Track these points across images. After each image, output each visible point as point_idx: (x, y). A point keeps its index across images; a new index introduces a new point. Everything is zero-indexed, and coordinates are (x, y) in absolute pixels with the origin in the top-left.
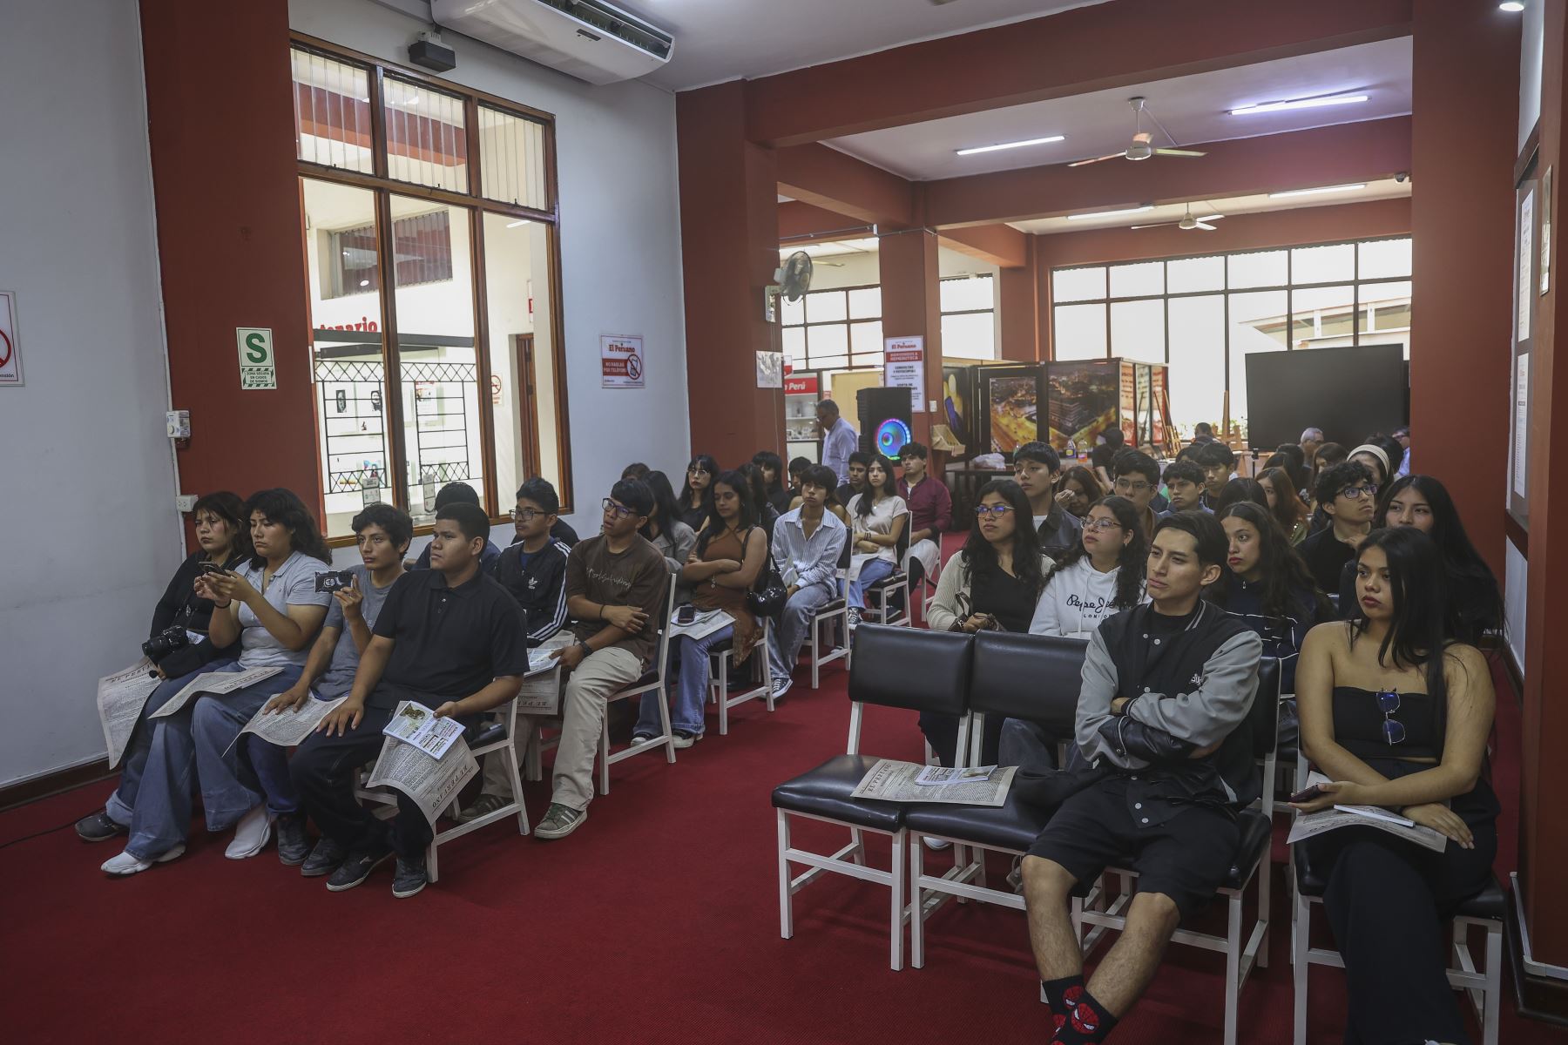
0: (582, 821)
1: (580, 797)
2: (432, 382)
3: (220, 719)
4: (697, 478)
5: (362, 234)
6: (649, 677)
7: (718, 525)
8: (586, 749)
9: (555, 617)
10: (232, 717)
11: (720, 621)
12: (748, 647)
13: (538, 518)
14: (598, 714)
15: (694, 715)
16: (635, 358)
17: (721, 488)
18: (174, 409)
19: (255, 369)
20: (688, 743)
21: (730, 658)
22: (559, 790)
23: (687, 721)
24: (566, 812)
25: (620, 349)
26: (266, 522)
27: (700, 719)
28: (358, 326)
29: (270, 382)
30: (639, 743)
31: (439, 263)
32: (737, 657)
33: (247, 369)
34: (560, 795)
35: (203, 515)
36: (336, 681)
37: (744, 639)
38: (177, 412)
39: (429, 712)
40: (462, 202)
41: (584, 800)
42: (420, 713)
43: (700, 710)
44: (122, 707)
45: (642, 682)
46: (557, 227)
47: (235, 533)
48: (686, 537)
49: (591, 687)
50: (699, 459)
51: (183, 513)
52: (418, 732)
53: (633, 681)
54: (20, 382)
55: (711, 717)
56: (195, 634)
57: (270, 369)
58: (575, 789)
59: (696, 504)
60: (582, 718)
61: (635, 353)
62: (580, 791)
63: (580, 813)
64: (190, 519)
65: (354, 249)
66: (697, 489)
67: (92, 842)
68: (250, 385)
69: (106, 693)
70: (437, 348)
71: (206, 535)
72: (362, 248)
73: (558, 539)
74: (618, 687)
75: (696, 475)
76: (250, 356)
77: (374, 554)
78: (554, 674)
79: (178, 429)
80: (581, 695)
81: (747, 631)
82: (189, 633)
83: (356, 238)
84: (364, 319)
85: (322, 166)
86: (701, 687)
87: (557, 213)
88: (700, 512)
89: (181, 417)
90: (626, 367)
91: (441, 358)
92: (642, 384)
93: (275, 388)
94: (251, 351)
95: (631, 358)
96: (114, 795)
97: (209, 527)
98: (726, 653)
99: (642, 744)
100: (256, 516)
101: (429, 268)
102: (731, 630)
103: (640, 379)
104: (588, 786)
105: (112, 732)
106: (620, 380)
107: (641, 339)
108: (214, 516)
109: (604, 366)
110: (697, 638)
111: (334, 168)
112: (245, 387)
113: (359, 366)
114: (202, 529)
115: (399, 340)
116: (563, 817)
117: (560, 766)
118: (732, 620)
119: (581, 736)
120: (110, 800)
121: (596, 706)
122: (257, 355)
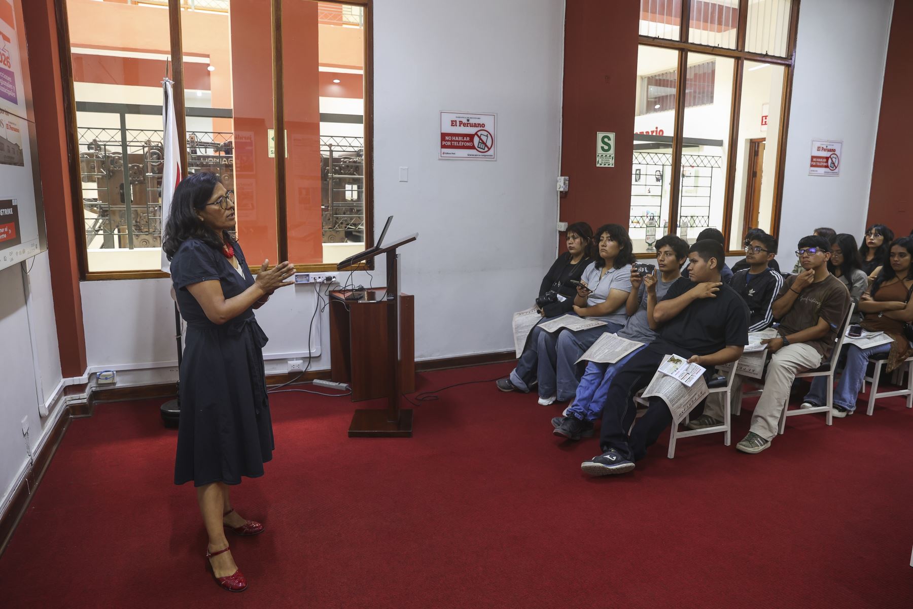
0: (767, 447)
1: (769, 432)
2: (693, 167)
3: (571, 343)
4: (872, 240)
5: (661, 78)
6: (825, 367)
7: (889, 273)
8: (778, 404)
9: (766, 317)
10: (577, 344)
11: (881, 340)
12: (899, 361)
13: (761, 254)
14: (788, 384)
15: (850, 398)
16: (835, 156)
17: (897, 249)
18: (561, 175)
19: (604, 155)
20: (842, 415)
21: (884, 366)
22: (756, 425)
23: (844, 400)
24: (759, 439)
25: (825, 150)
26: (609, 238)
27: (854, 402)
28: (652, 132)
29: (611, 163)
30: (808, 408)
31: (705, 95)
32: (890, 366)
33: (600, 155)
34: (756, 428)
35: (570, 235)
36: (631, 334)
37: (898, 355)
38: (563, 177)
39: (684, 360)
40: (732, 55)
41: (771, 435)
42: (679, 361)
43: (855, 396)
44: (523, 328)
45: (819, 370)
46: (792, 68)
47: (586, 245)
48: (861, 278)
49: (786, 366)
50: (875, 227)
51: (560, 232)
52: (677, 371)
53: (814, 367)
54: (495, 159)
55: (862, 402)
56: (561, 297)
57: (612, 156)
58: (766, 426)
59: (870, 258)
60: (778, 384)
61: (835, 153)
62: (770, 428)
63: (767, 441)
64: (563, 235)
65: (655, 87)
66: (873, 248)
67: (502, 391)
68: (601, 164)
69: (517, 319)
70: (698, 146)
71: (571, 245)
72: (660, 86)
73: (773, 268)
74: (802, 369)
75: (872, 237)
76: (602, 148)
77: (666, 262)
78: (763, 354)
79: (562, 187)
80: (779, 370)
81: (901, 350)
82: (558, 296)
83: (657, 80)
84: (657, 128)
85: (651, 37)
86: (858, 381)
87: (793, 59)
88: (872, 263)
89: (565, 180)
90: (827, 162)
91: (700, 152)
92: (837, 174)
93: (613, 166)
94: (603, 145)
95: (832, 156)
96: (514, 370)
97: (573, 241)
98: (881, 362)
99: (808, 409)
100: (605, 235)
101: (699, 97)
102: (889, 346)
103: (836, 170)
104: (775, 427)
105: (518, 339)
106: (822, 171)
107: (841, 143)
108: (576, 235)
109: (812, 161)
110: (863, 347)
111: (658, 38)
112: (598, 165)
113: (652, 155)
114: (570, 242)
115: (684, 141)
116: (756, 441)
117: (759, 410)
118: (891, 340)
119: (776, 395)
120: (512, 373)
121: (788, 378)
122: (606, 147)
